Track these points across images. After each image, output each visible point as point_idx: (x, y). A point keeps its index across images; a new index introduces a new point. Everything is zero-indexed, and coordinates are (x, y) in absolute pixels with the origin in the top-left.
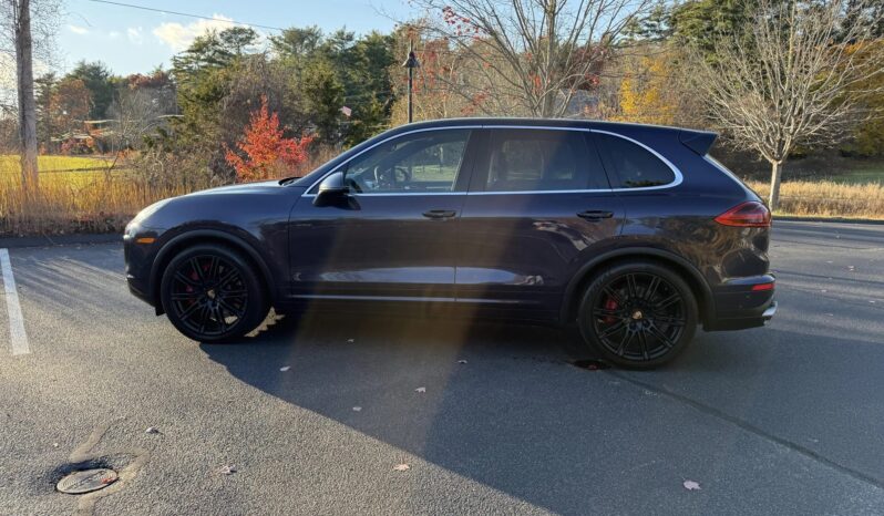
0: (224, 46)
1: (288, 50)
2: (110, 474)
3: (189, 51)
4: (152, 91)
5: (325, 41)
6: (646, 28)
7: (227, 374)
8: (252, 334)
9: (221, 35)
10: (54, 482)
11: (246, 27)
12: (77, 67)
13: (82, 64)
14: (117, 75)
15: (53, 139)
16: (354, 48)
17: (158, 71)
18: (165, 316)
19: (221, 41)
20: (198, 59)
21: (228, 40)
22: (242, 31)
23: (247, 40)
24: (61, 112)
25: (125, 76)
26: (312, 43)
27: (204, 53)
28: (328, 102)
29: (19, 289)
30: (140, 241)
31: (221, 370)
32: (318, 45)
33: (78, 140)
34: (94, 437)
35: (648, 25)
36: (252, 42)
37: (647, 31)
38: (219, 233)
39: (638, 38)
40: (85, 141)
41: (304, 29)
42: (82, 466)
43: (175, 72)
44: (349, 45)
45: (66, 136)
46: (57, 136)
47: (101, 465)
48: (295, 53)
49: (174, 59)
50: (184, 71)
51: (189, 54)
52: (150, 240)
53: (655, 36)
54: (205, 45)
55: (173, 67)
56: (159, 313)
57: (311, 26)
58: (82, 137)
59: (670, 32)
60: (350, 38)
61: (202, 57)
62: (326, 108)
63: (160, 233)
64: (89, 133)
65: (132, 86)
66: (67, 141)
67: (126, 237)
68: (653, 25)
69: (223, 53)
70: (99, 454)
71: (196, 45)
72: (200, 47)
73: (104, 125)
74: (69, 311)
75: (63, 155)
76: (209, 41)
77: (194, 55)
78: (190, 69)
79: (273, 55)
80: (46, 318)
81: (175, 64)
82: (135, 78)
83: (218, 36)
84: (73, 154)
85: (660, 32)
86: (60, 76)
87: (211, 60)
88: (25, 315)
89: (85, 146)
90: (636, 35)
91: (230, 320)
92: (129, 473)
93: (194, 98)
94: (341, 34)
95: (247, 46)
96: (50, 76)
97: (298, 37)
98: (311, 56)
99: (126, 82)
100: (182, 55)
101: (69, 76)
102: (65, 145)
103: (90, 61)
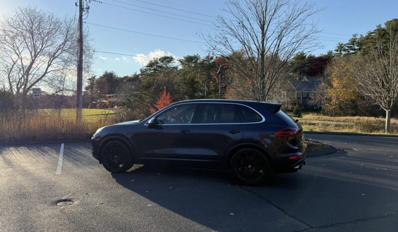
0: (160, 64)
1: (186, 65)
2: (71, 203)
3: (147, 66)
4: (131, 83)
5: (202, 60)
6: (347, 48)
7: (115, 181)
8: (129, 171)
9: (160, 60)
10: (57, 203)
11: (169, 56)
12: (104, 74)
13: (106, 72)
14: (119, 76)
15: (94, 102)
16: (214, 62)
17: (135, 75)
18: (102, 164)
19: (159, 62)
20: (150, 69)
21: (162, 62)
22: (168, 58)
23: (169, 62)
24: (97, 91)
25: (122, 77)
26: (196, 62)
27: (152, 67)
28: (192, 87)
29: (64, 156)
30: (96, 139)
31: (114, 180)
32: (199, 62)
33: (103, 102)
34: (70, 194)
35: (348, 47)
36: (172, 62)
37: (347, 50)
38: (119, 137)
39: (343, 53)
40: (105, 103)
41: (193, 56)
42: (65, 200)
43: (141, 75)
44: (212, 61)
45: (99, 101)
46: (95, 101)
47: (70, 200)
48: (189, 65)
49: (141, 70)
50: (144, 74)
51: (146, 68)
52: (99, 139)
53: (351, 51)
54: (153, 64)
55: (140, 73)
56: (100, 163)
57: (196, 55)
58: (104, 101)
59: (360, 49)
60: (212, 58)
61: (152, 69)
62: (191, 89)
63: (102, 137)
64: (107, 100)
65: (125, 81)
66: (99, 103)
67: (92, 138)
68: (351, 47)
69: (160, 67)
70: (70, 198)
71: (149, 64)
72: (151, 65)
73: (113, 96)
74: (76, 163)
75: (97, 108)
76: (155, 62)
77: (149, 68)
78: (147, 73)
79: (180, 67)
80: (69, 164)
81: (141, 72)
82: (126, 77)
83: (158, 60)
84: (100, 108)
85: (355, 50)
86: (97, 77)
87: (155, 70)
88: (63, 163)
89: (105, 105)
90: (342, 52)
91: (121, 166)
92: (76, 202)
93: (141, 87)
94: (208, 57)
95: (170, 64)
96: (94, 77)
97: (190, 59)
98: (195, 67)
99: (122, 79)
100: (144, 68)
101: (101, 77)
102: (98, 105)
103: (109, 71)
